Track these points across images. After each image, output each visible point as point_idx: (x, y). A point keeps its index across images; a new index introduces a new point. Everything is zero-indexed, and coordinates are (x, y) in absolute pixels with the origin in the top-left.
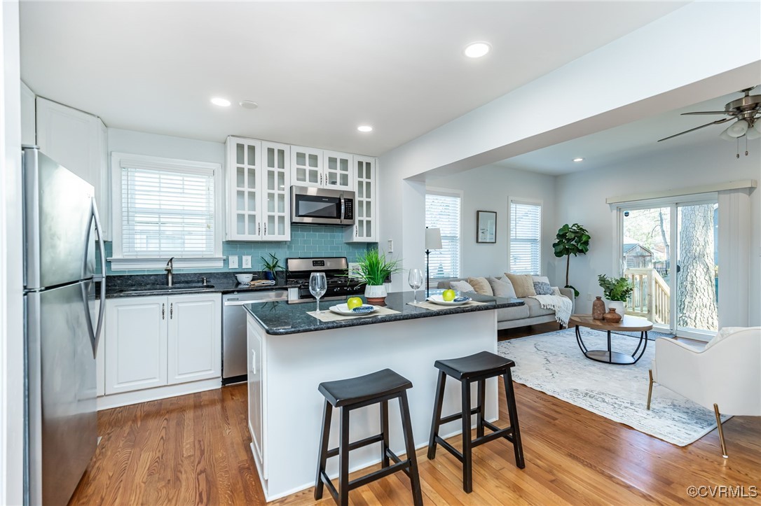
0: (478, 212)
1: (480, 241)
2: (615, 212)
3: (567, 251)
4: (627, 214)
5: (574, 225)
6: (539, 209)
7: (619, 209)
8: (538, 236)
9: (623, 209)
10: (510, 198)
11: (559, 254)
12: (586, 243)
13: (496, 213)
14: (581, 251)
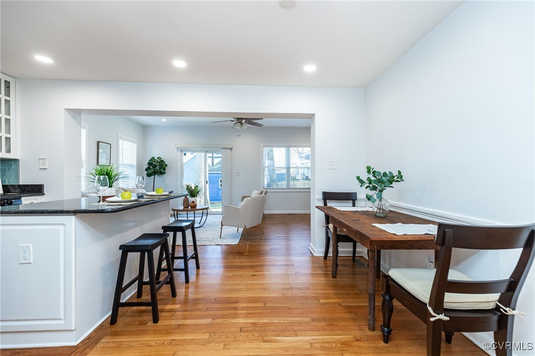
0: (98, 143)
1: (100, 164)
2: (179, 152)
3: (155, 173)
4: (185, 154)
5: (158, 158)
6: (135, 145)
7: (181, 151)
8: (135, 163)
9: (183, 151)
10: (119, 136)
11: (149, 175)
12: (165, 169)
13: (110, 144)
14: (162, 173)
